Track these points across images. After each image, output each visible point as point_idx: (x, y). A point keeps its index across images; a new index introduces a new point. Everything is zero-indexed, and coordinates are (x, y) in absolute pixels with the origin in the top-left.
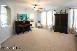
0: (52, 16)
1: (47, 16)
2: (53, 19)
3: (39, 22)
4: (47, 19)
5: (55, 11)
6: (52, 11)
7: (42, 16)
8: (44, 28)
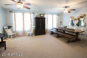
0: (31, 19)
1: (23, 19)
2: (31, 22)
3: (10, 27)
4: (24, 22)
5: (33, 13)
6: (31, 13)
7: (15, 18)
8: (20, 36)
